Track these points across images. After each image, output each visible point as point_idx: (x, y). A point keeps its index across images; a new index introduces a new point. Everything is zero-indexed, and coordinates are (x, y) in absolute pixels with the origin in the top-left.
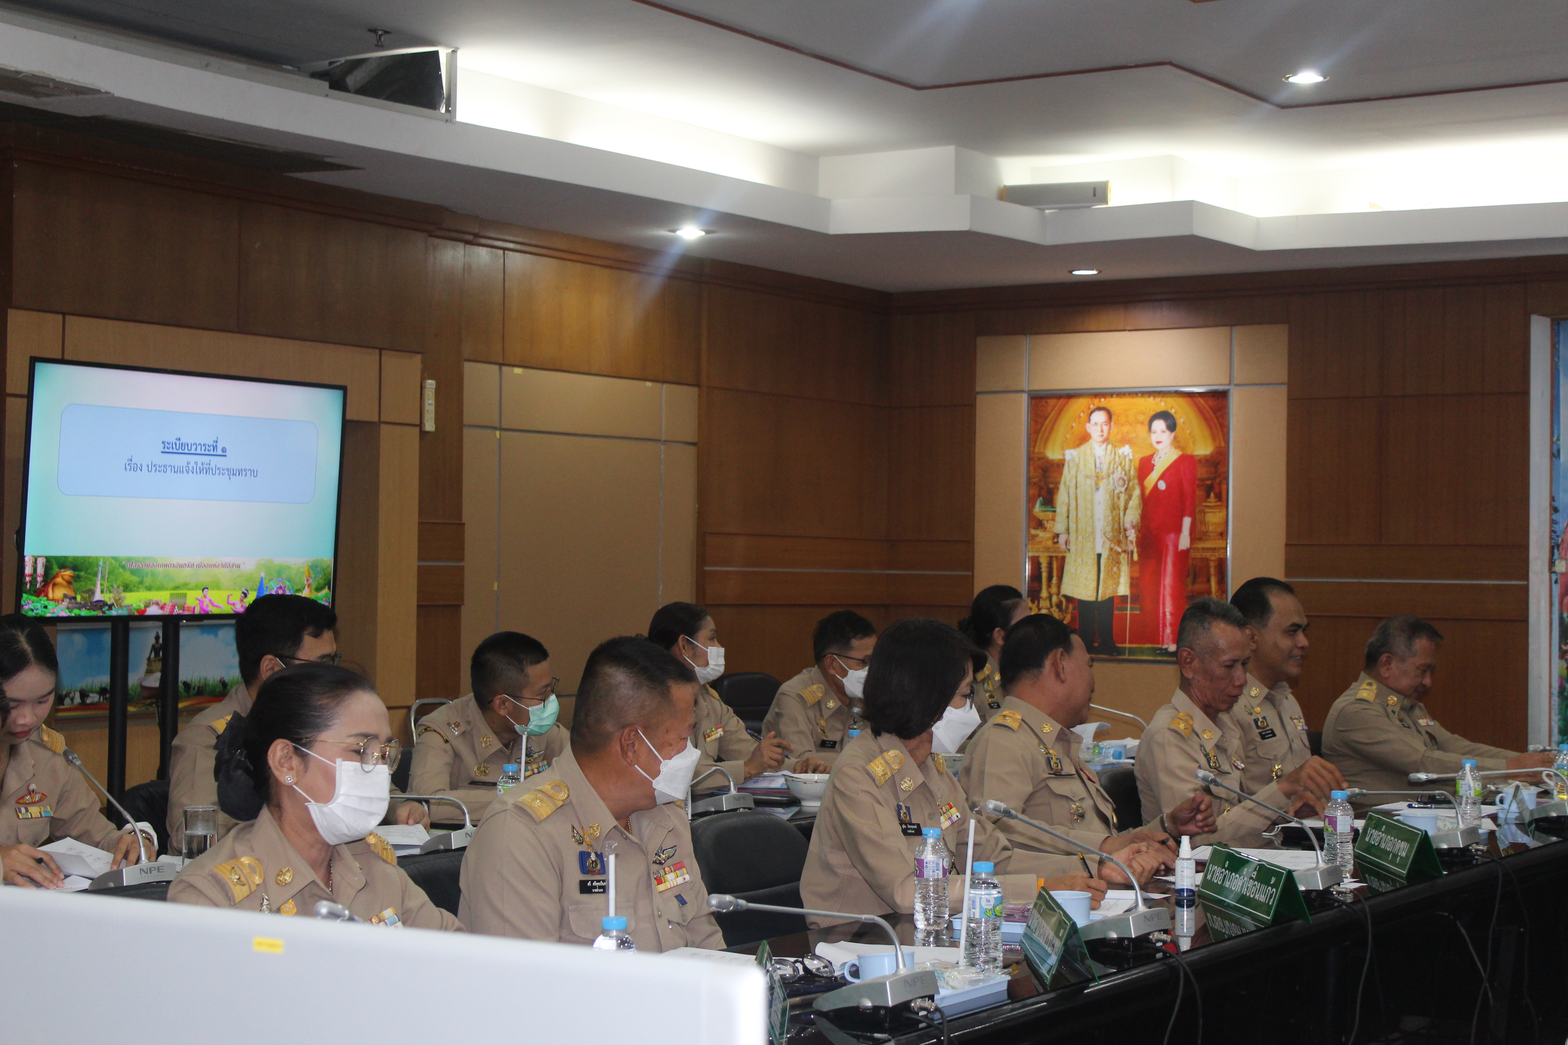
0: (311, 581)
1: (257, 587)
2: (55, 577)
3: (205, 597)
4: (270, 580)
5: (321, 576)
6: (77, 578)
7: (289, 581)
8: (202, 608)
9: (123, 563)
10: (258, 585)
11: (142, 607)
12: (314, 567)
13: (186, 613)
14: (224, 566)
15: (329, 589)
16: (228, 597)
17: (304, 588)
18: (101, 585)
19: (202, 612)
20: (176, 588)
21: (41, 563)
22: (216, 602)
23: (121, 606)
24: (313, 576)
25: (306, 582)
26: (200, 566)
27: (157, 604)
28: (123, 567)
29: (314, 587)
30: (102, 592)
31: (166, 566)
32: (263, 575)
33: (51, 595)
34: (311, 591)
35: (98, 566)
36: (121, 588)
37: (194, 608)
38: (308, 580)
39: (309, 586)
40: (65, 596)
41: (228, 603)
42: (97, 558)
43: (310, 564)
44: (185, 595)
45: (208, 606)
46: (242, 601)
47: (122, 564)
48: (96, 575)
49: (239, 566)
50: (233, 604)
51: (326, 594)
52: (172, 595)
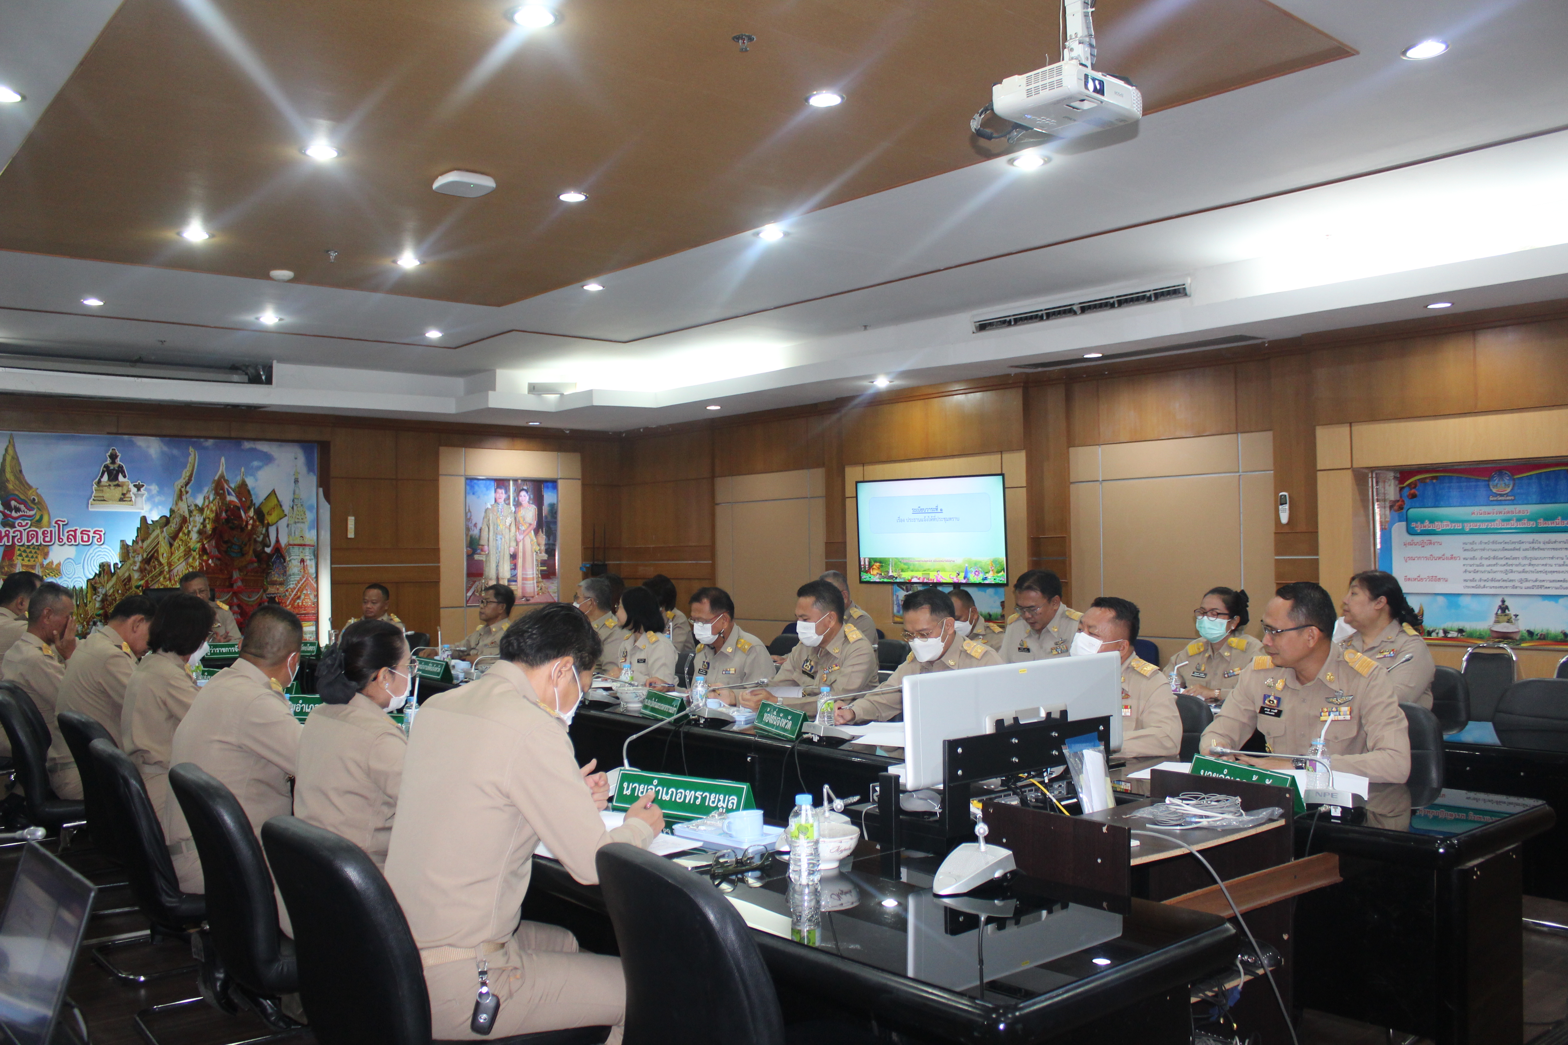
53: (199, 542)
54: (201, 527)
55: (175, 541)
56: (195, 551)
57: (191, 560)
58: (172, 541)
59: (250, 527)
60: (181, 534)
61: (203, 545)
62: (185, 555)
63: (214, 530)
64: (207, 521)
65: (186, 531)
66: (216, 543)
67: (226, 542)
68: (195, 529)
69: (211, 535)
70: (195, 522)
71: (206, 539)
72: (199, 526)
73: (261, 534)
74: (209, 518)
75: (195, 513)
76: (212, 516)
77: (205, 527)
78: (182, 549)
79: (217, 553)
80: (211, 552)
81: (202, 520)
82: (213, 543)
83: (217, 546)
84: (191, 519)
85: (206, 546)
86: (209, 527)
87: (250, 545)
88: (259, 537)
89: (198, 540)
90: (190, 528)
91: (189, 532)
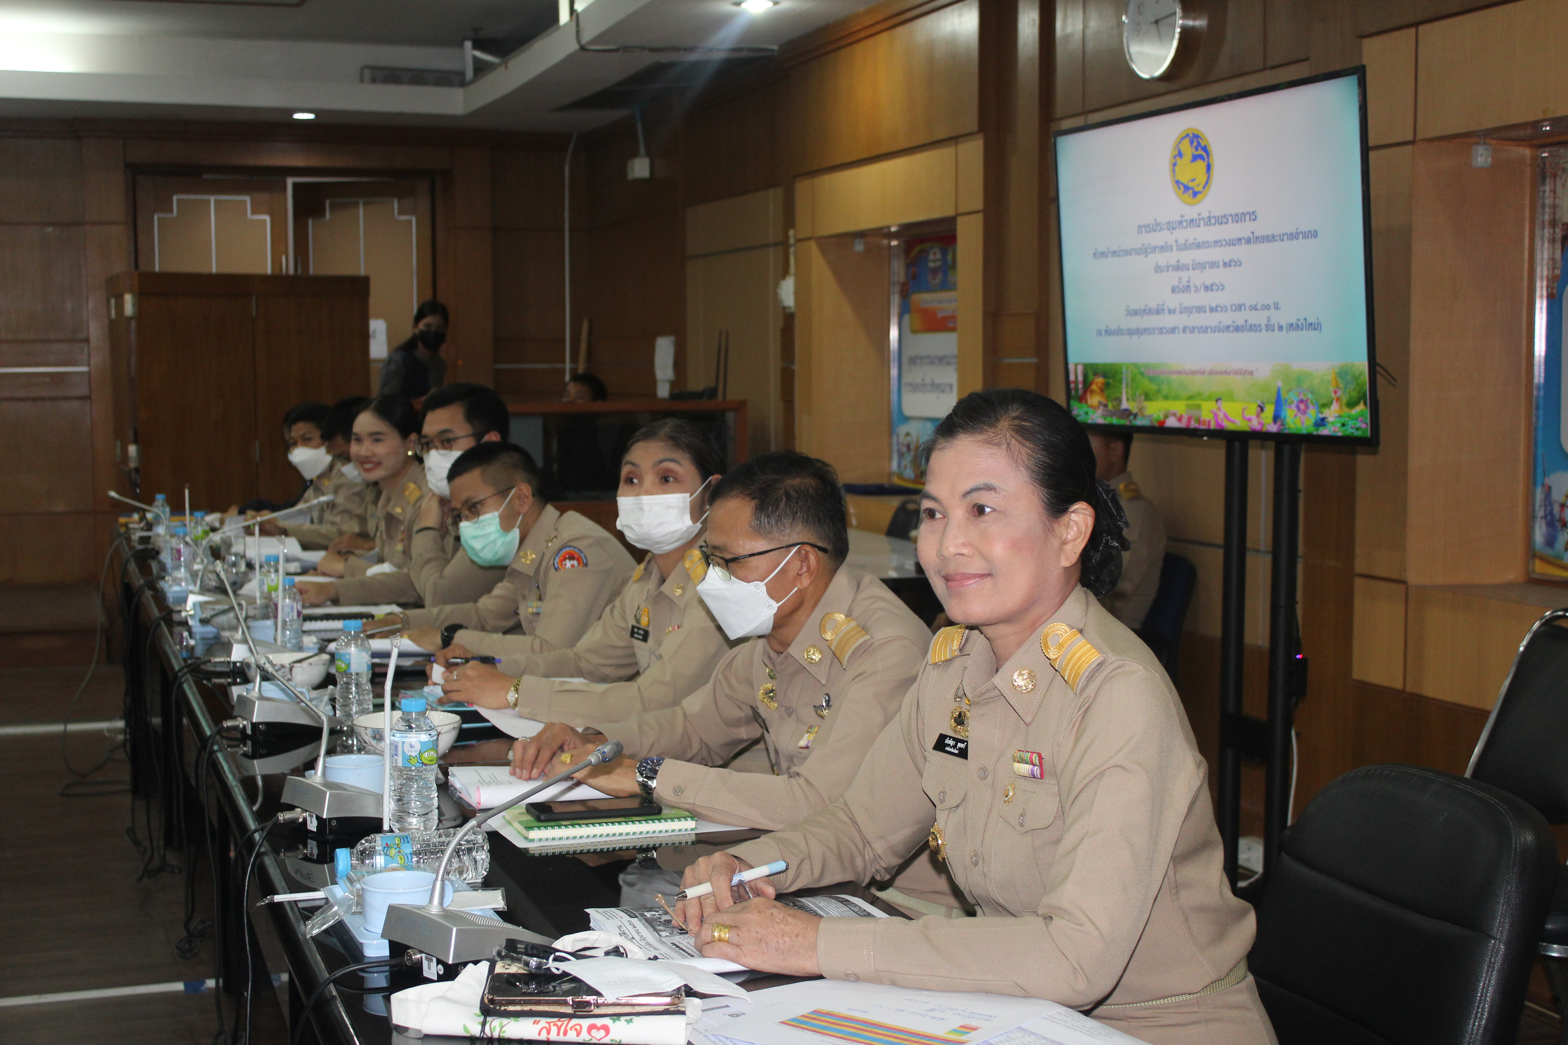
0: (1339, 393)
1: (1273, 399)
2: (1091, 384)
3: (1219, 409)
4: (1289, 391)
5: (1352, 387)
6: (1107, 385)
7: (1312, 392)
8: (1217, 423)
9: (1143, 370)
10: (1275, 395)
11: (1161, 417)
12: (1342, 374)
13: (1202, 427)
14: (1237, 372)
15: (1365, 404)
16: (1243, 410)
17: (1331, 403)
18: (1127, 393)
19: (1218, 428)
20: (1190, 398)
21: (1080, 369)
22: (1231, 416)
23: (1143, 417)
24: (1341, 386)
25: (1333, 395)
26: (1212, 373)
27: (1174, 415)
28: (1142, 374)
29: (1345, 400)
30: (1128, 400)
31: (1179, 373)
32: (1279, 384)
33: (1089, 401)
34: (1341, 407)
35: (1122, 373)
36: (1143, 397)
37: (1209, 422)
38: (1335, 392)
39: (1338, 399)
40: (1100, 403)
41: (1244, 417)
42: (1121, 365)
43: (1337, 370)
44: (1199, 407)
45: (1222, 421)
46: (1258, 416)
47: (1143, 372)
48: (1121, 382)
49: (1251, 373)
50: (1249, 420)
51: (1362, 411)
52: (1188, 406)
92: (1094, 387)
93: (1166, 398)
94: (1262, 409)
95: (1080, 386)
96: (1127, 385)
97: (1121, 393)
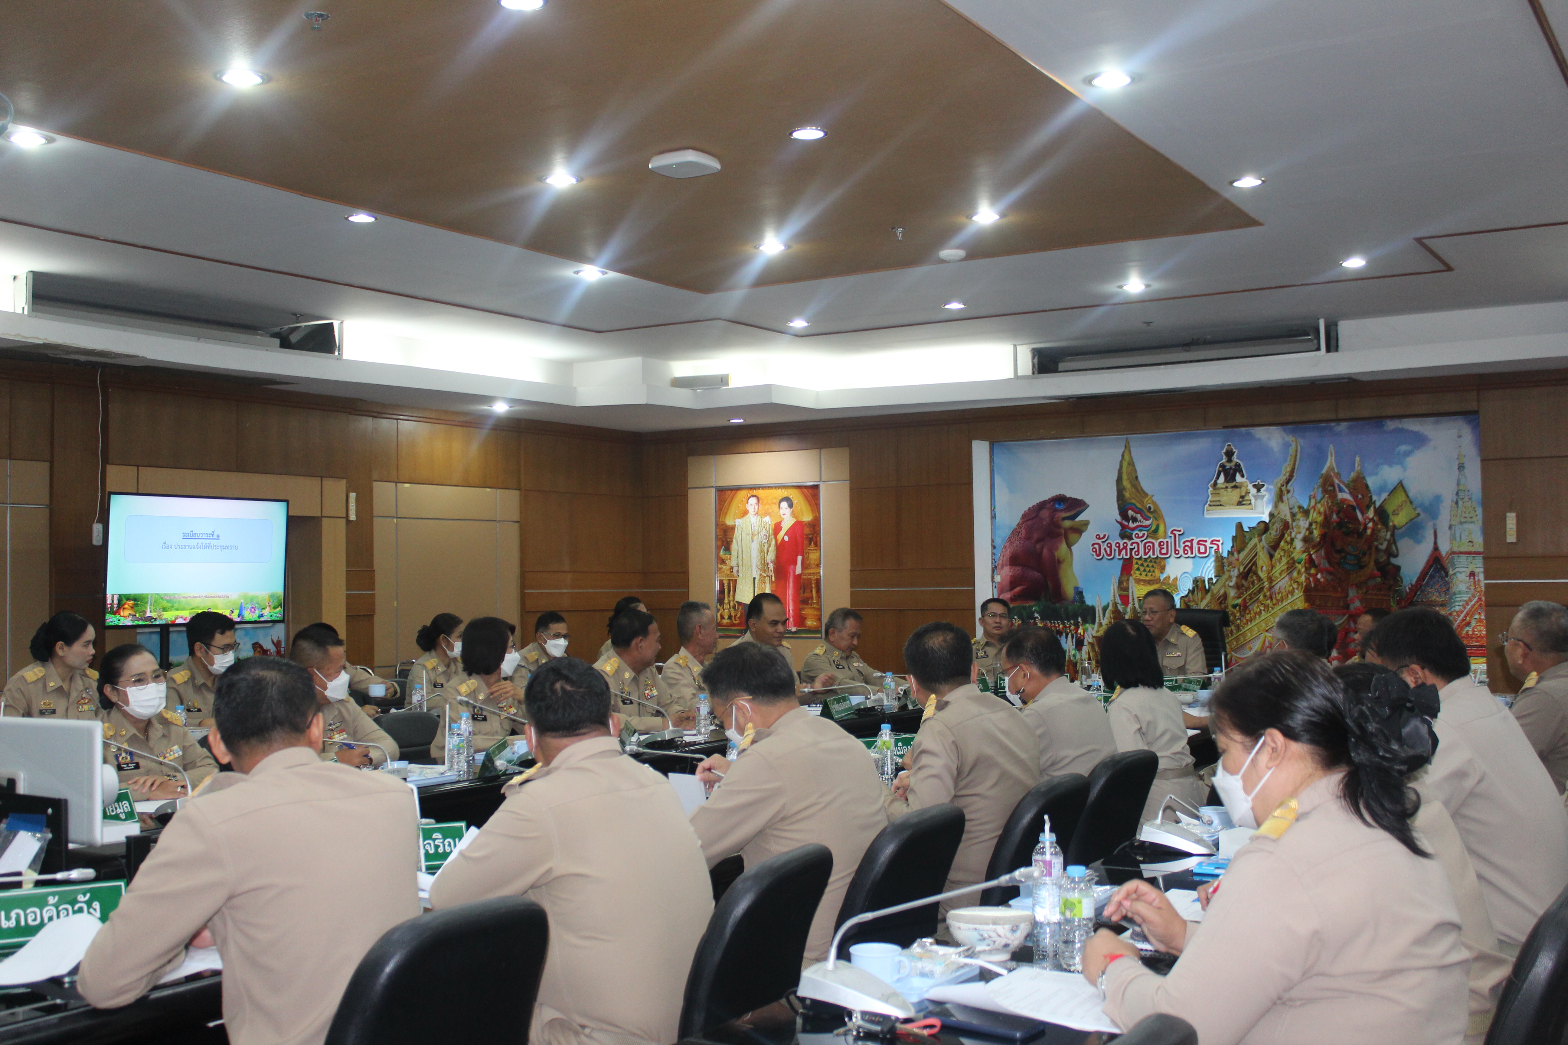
0: (270, 603)
1: (239, 606)
2: (124, 605)
4: (247, 604)
5: (276, 601)
7: (258, 604)
12: (272, 596)
14: (220, 597)
15: (281, 607)
17: (266, 608)
18: (150, 608)
21: (116, 597)
23: (162, 619)
25: (267, 604)
26: (206, 597)
29: (272, 606)
30: (151, 611)
31: (186, 597)
32: (242, 600)
33: (121, 613)
35: (148, 598)
36: (161, 607)
38: (268, 601)
40: (130, 613)
43: (269, 595)
47: (161, 597)
48: (147, 603)
49: (228, 597)
51: (280, 611)
53: (1304, 552)
54: (1307, 533)
55: (1275, 551)
56: (1299, 563)
57: (1295, 574)
58: (1272, 552)
59: (1369, 532)
60: (1282, 543)
61: (1310, 555)
62: (1288, 569)
63: (1323, 536)
64: (1314, 526)
65: (1289, 539)
66: (1325, 553)
67: (1339, 552)
68: (1300, 536)
69: (1319, 543)
70: (1299, 527)
71: (1313, 549)
72: (1304, 532)
73: (1385, 540)
74: (1316, 522)
75: (1299, 516)
76: (1320, 519)
77: (1311, 533)
78: (1284, 560)
79: (1327, 565)
80: (1320, 564)
81: (1307, 525)
82: (1323, 552)
83: (1328, 557)
84: (1294, 524)
85: (1314, 556)
86: (1316, 533)
87: (1370, 554)
88: (1382, 544)
89: (1304, 549)
90: (1293, 535)
91: (1292, 540)
92: (126, 606)
93: (177, 610)
94: (233, 612)
95: (115, 606)
96: (151, 605)
97: (146, 608)
